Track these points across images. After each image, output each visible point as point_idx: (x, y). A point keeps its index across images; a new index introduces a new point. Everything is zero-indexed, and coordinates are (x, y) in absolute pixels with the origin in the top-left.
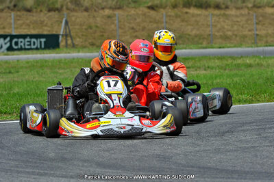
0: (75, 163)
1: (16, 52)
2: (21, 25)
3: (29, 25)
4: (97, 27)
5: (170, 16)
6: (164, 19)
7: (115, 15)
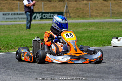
1: (44, 20)
2: (47, 8)
3: (50, 8)
4: (80, 9)
5: (113, 4)
6: (111, 5)
7: (88, 3)
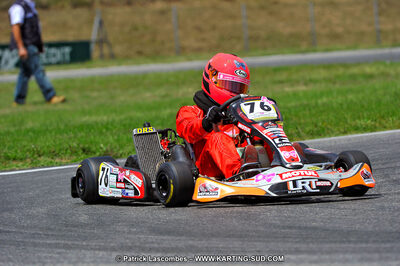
0: (118, 228)
4: (145, 28)
6: (244, 13)
7: (170, 9)
